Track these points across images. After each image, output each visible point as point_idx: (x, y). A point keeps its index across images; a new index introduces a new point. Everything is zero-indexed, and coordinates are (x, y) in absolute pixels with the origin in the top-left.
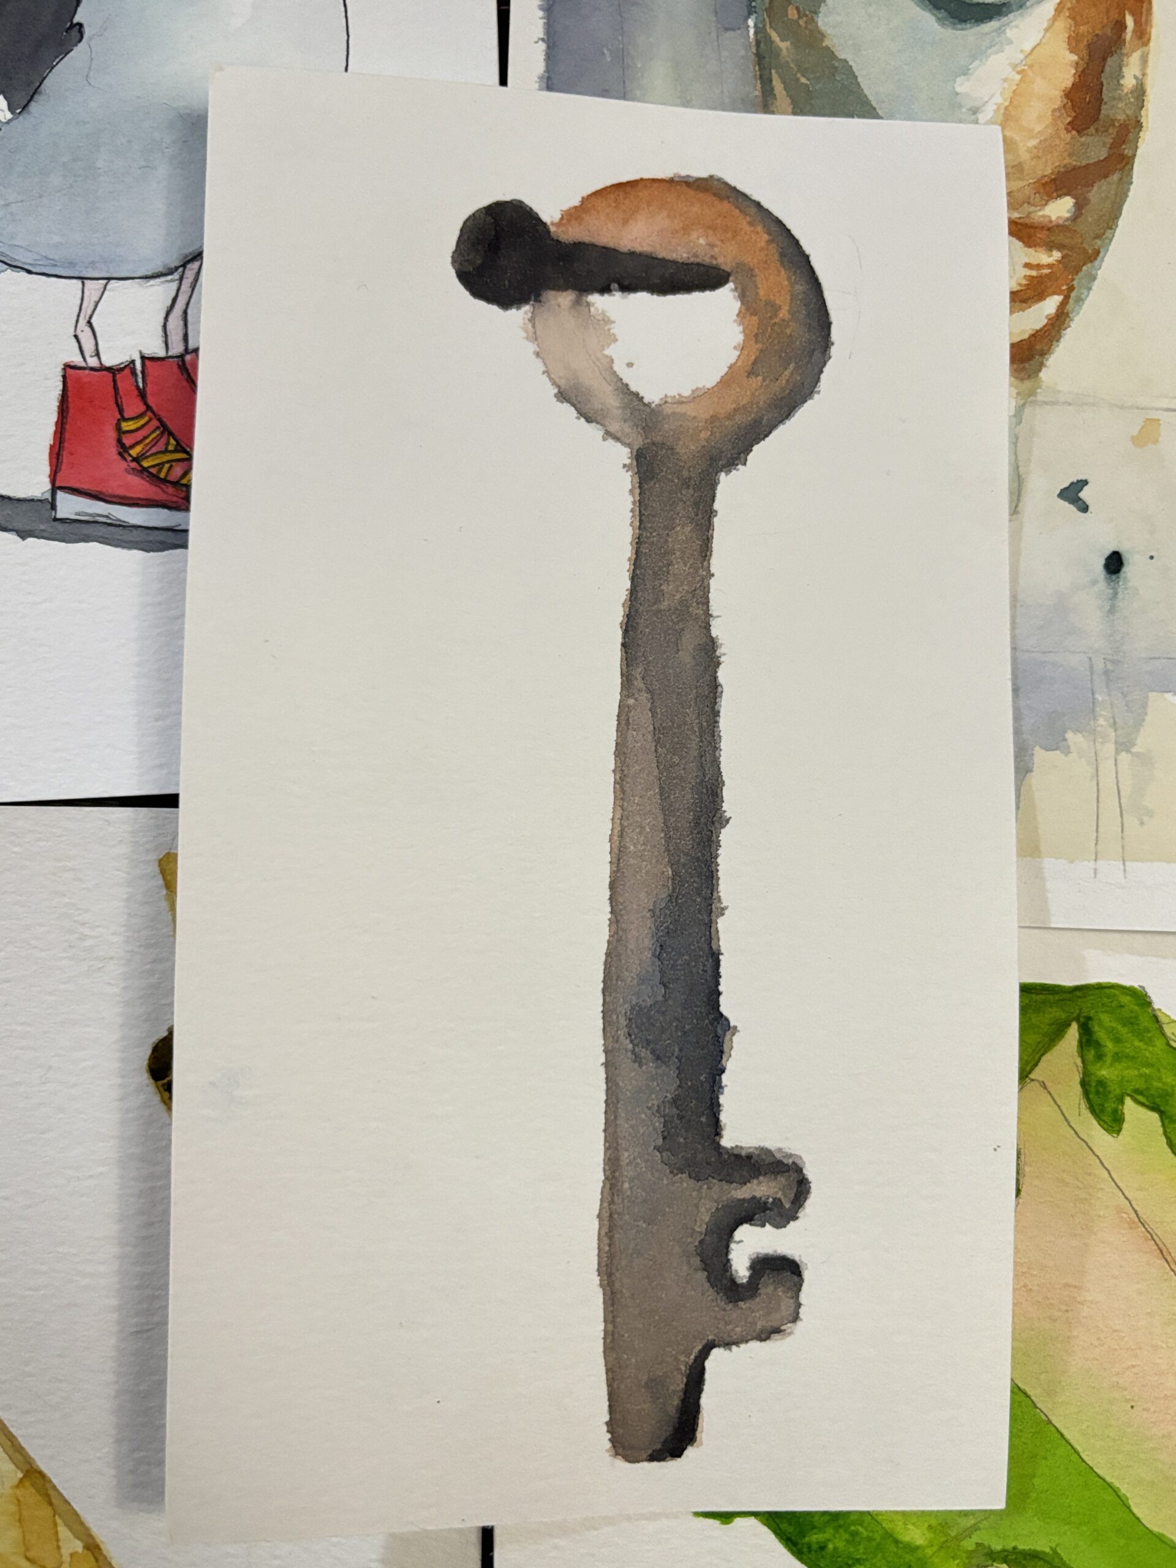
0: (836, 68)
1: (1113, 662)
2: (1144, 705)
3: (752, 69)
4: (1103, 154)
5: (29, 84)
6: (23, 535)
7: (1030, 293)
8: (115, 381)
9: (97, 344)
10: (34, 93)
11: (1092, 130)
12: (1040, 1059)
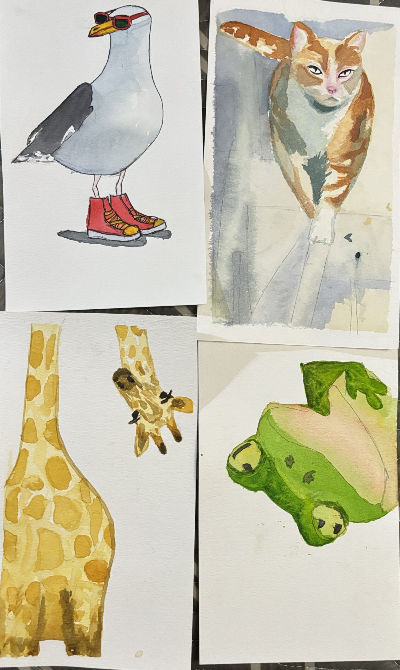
0: (290, 124)
1: (356, 281)
2: (364, 292)
3: (268, 125)
4: (359, 148)
5: (79, 122)
6: (80, 241)
7: (339, 185)
8: (103, 202)
9: (98, 192)
10: (81, 125)
11: (357, 141)
12: (335, 380)
